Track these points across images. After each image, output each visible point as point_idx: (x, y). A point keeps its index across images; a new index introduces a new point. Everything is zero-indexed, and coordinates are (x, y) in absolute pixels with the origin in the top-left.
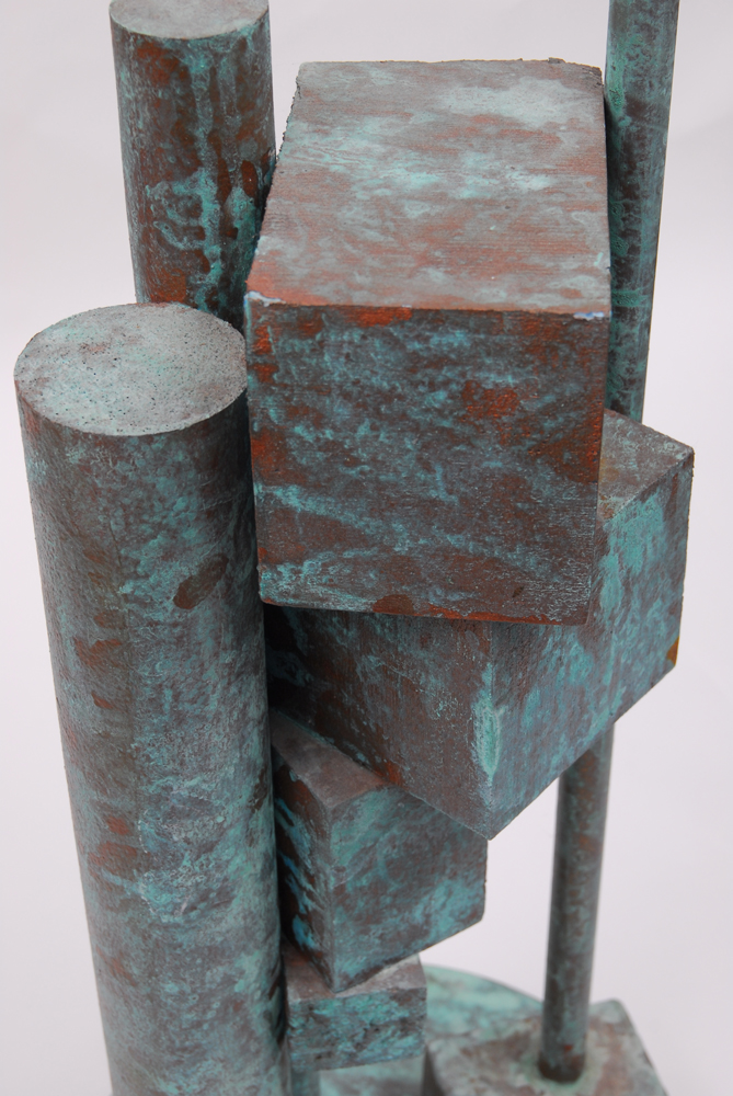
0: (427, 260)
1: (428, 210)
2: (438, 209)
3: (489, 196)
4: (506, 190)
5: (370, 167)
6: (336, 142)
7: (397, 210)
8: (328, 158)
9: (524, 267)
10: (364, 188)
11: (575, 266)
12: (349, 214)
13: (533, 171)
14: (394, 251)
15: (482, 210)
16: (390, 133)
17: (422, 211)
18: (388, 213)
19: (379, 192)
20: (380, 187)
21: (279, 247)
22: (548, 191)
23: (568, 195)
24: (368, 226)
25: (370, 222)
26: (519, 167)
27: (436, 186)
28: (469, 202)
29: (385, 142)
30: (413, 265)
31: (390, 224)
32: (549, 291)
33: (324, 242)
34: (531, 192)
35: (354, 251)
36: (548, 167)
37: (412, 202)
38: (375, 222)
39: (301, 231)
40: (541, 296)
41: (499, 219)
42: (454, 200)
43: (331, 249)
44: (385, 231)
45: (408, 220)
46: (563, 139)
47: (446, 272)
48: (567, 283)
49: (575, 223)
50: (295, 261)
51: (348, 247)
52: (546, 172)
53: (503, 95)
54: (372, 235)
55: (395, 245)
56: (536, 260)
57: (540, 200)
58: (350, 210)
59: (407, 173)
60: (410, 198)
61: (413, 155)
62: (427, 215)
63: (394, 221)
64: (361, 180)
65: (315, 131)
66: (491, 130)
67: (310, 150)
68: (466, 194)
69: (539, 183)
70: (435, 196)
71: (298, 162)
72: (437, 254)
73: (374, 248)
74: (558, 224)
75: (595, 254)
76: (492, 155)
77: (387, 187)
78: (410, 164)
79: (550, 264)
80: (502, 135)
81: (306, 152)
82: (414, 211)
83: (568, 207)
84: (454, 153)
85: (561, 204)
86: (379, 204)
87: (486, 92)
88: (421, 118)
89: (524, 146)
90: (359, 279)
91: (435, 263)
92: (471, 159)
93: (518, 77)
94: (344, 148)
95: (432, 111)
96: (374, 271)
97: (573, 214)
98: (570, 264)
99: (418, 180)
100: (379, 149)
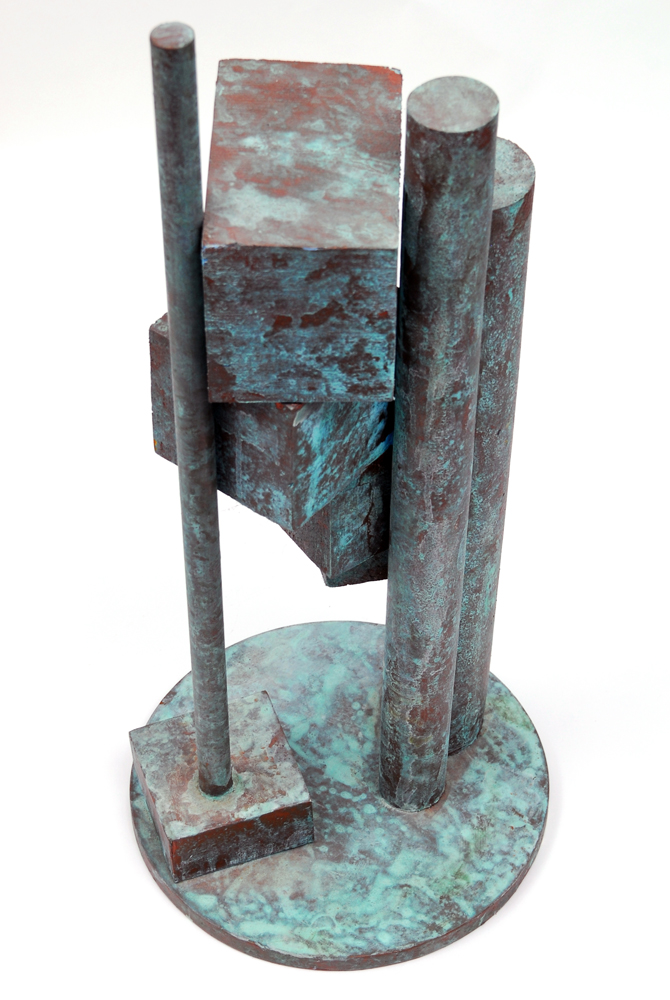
0: (311, 92)
1: (312, 125)
2: (306, 125)
3: (278, 133)
4: (268, 137)
5: (346, 156)
6: (368, 177)
7: (329, 125)
8: (371, 163)
9: (260, 87)
10: (347, 140)
11: (234, 87)
12: (354, 123)
13: (252, 150)
14: (329, 99)
15: (282, 124)
16: (336, 183)
17: (314, 124)
18: (333, 123)
19: (339, 137)
20: (339, 141)
21: (390, 102)
22: (244, 135)
23: (234, 133)
24: (344, 115)
25: (342, 117)
26: (260, 154)
27: (307, 141)
28: (288, 129)
29: (338, 176)
30: (318, 89)
31: (332, 116)
32: (248, 71)
33: (366, 105)
34: (253, 135)
35: (349, 99)
36: (243, 154)
37: (321, 130)
38: (340, 117)
39: (379, 112)
40: (253, 68)
41: (273, 118)
42: (297, 130)
43: (362, 100)
44: (335, 112)
45: (323, 118)
46: (233, 176)
47: (300, 84)
48: (239, 77)
49: (232, 114)
50: (379, 93)
51: (353, 102)
52: (245, 150)
53: (266, 213)
54: (341, 109)
55: (328, 102)
56: (254, 91)
57: (249, 130)
58: (354, 126)
59: (325, 151)
60: (321, 133)
61: (321, 165)
62: (312, 121)
63: (331, 119)
64: (350, 146)
65: (381, 186)
66: (275, 184)
67: (382, 171)
68: (290, 135)
69: (249, 142)
70: (309, 134)
71: (388, 162)
72: (305, 96)
73: (339, 101)
74: (241, 115)
75: (223, 95)
76: (275, 163)
77: (336, 141)
78: (324, 158)
79: (247, 88)
80: (269, 180)
81: (385, 169)
82: (318, 124)
83: (234, 125)
84: (299, 166)
85: (238, 127)
86: (339, 130)
87: (278, 216)
88: (317, 195)
89: (257, 170)
90: (345, 80)
91: (307, 90)
92: (287, 160)
93: (257, 230)
94: (362, 172)
95: (313, 202)
96: (338, 85)
97: (231, 120)
98: (236, 89)
99: (318, 146)
100: (342, 170)
